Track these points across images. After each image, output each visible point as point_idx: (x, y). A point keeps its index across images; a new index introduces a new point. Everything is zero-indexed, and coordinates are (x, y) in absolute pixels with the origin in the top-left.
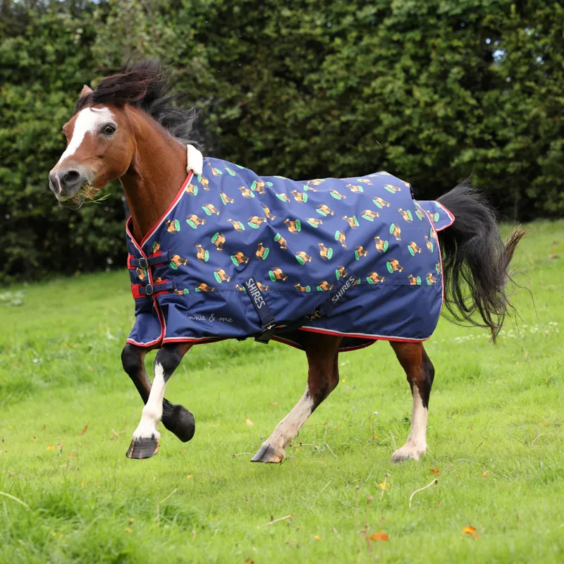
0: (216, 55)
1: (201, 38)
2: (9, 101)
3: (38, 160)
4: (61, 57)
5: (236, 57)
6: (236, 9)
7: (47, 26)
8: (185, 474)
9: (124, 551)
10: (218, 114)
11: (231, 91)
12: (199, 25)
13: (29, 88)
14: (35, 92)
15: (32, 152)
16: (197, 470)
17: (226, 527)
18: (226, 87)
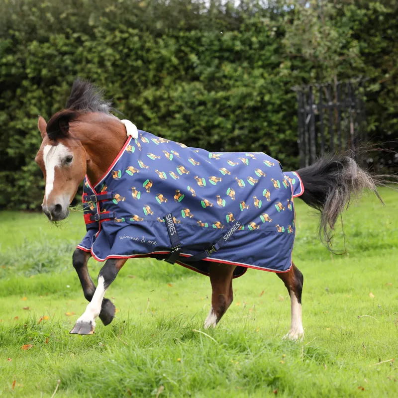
0: (365, 48)
1: (356, 37)
2: (226, 73)
3: (243, 113)
4: (262, 45)
5: (379, 50)
6: (381, 18)
7: (254, 25)
8: (326, 327)
9: (277, 376)
10: (365, 87)
11: (375, 72)
12: (355, 27)
13: (240, 65)
14: (244, 68)
15: (240, 107)
16: (333, 325)
17: (348, 364)
18: (371, 70)
